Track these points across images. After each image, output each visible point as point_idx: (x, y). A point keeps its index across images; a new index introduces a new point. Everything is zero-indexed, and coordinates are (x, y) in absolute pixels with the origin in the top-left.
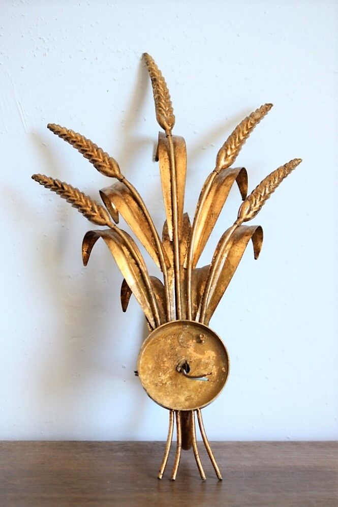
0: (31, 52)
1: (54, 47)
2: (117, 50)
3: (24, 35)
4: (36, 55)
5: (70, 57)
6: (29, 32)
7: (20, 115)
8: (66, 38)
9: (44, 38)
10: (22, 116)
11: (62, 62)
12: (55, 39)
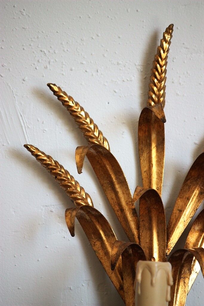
0: (32, 65)
1: (55, 60)
2: (118, 63)
3: (25, 48)
4: (37, 68)
5: (71, 70)
6: (30, 45)
7: (22, 127)
8: (67, 50)
9: (45, 51)
10: (24, 128)
11: (63, 74)
12: (56, 52)
